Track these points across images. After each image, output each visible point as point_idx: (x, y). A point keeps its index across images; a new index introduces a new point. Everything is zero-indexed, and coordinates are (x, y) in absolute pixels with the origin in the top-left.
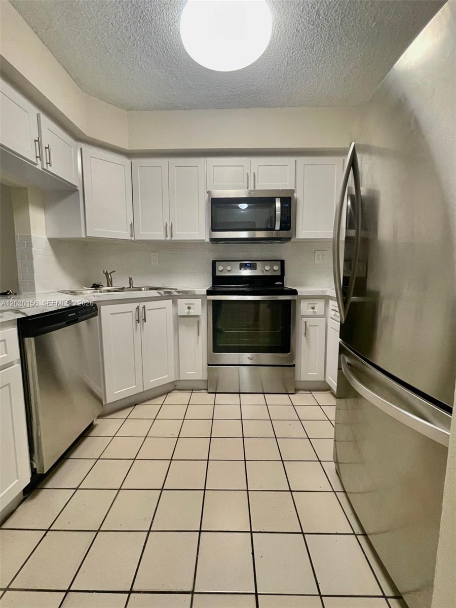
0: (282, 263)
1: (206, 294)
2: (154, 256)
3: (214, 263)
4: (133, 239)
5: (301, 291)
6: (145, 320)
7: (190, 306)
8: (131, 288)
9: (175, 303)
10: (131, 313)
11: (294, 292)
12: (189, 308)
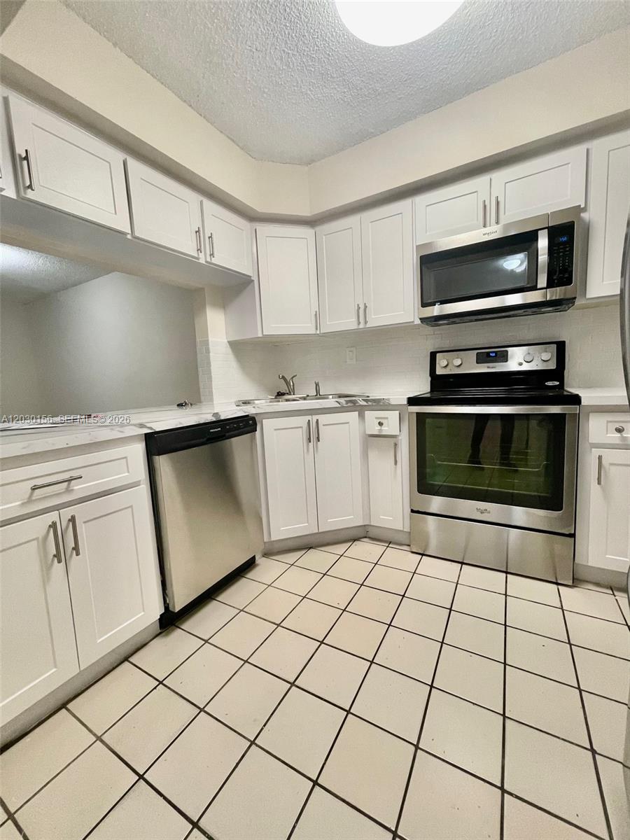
0: (561, 347)
1: (406, 403)
2: (351, 353)
3: (433, 356)
4: (318, 332)
5: (588, 397)
6: (318, 439)
7: (382, 421)
8: (318, 396)
9: (362, 416)
10: (301, 429)
11: (576, 400)
12: (381, 424)
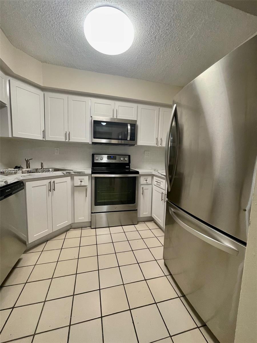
0: (129, 156)
1: (91, 173)
2: (57, 150)
3: (93, 155)
6: (54, 189)
7: (81, 180)
9: (72, 179)
10: (45, 186)
11: (137, 173)
12: (81, 181)
